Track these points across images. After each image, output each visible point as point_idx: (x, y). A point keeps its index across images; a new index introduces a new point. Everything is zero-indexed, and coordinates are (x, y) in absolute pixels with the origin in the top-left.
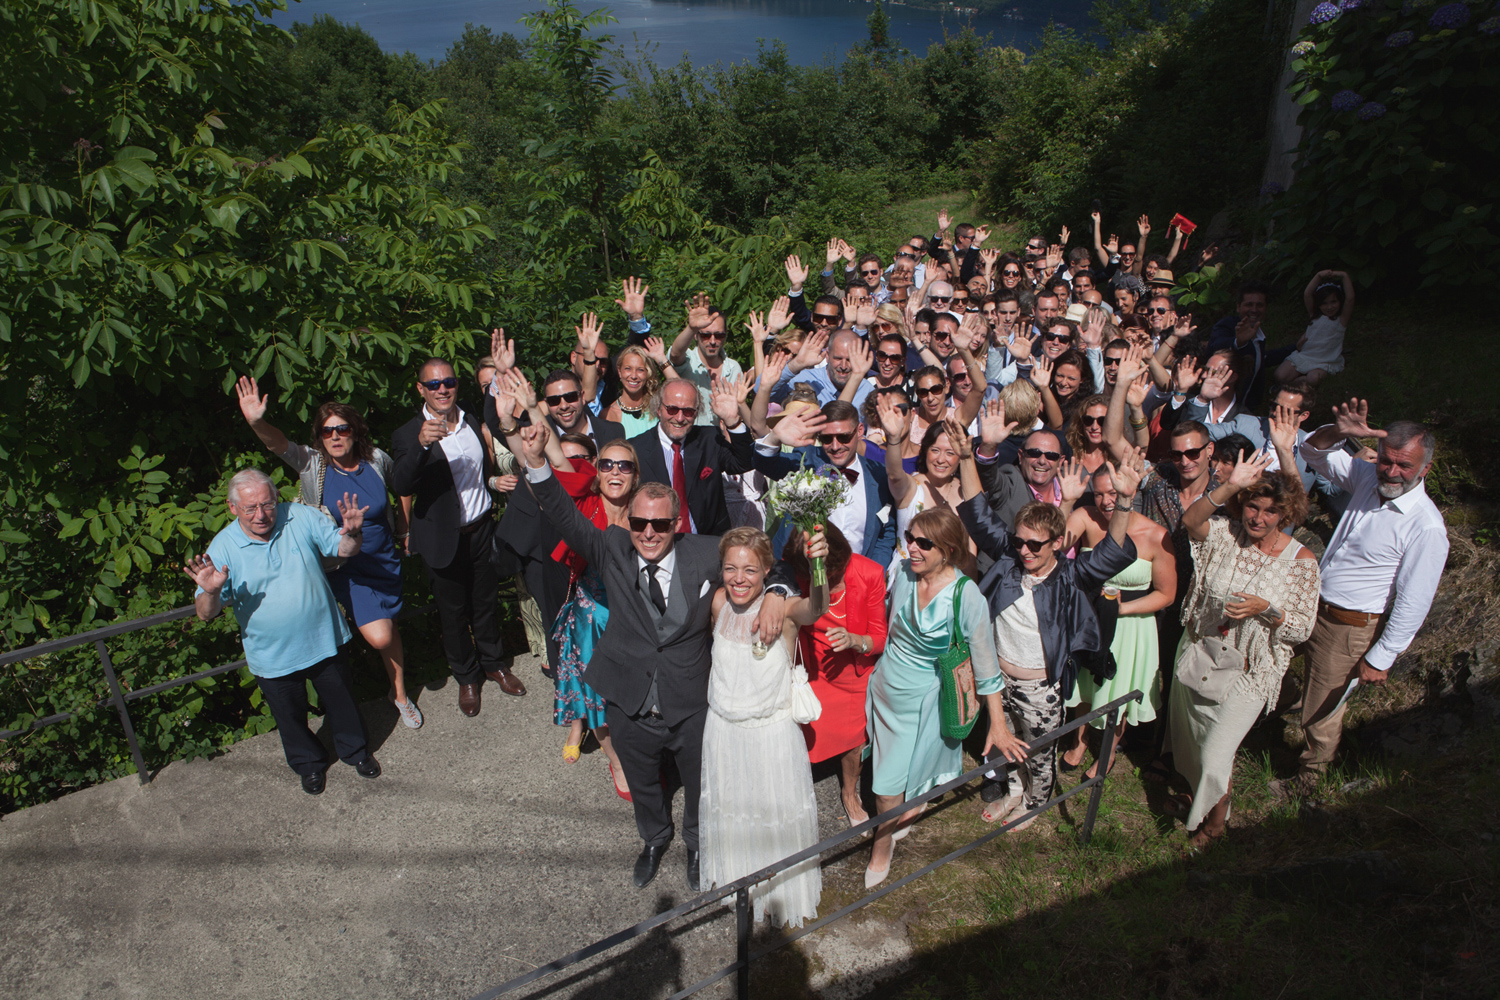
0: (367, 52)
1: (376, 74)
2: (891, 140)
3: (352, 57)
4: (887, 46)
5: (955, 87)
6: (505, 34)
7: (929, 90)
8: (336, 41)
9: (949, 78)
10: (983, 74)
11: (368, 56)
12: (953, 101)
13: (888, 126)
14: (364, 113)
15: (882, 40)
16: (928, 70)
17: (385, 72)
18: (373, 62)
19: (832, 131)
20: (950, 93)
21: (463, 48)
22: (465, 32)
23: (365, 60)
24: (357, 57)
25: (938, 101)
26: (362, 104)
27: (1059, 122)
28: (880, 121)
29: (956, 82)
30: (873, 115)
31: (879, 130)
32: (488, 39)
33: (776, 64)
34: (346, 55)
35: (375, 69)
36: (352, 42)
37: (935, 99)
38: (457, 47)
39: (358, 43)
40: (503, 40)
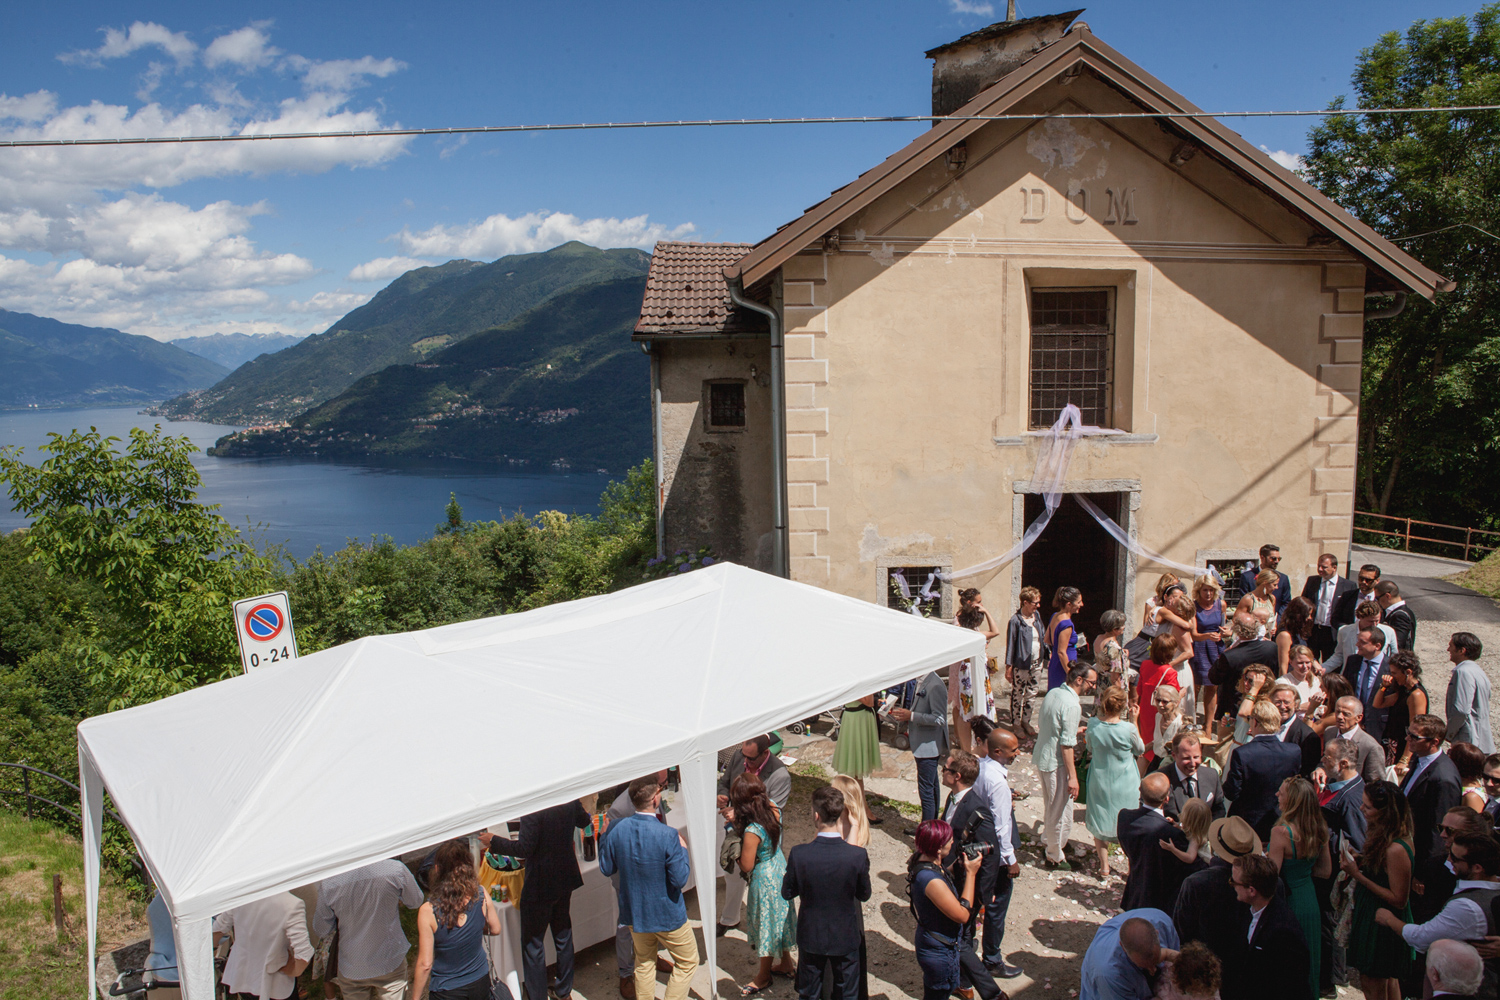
4: (462, 527)
5: (513, 555)
7: (495, 557)
9: (509, 548)
12: (514, 564)
13: (469, 587)
15: (458, 523)
16: (494, 544)
19: (429, 595)
20: (511, 559)
25: (503, 564)
27: (581, 582)
28: (462, 584)
29: (515, 551)
30: (457, 580)
33: (386, 552)
37: (500, 563)
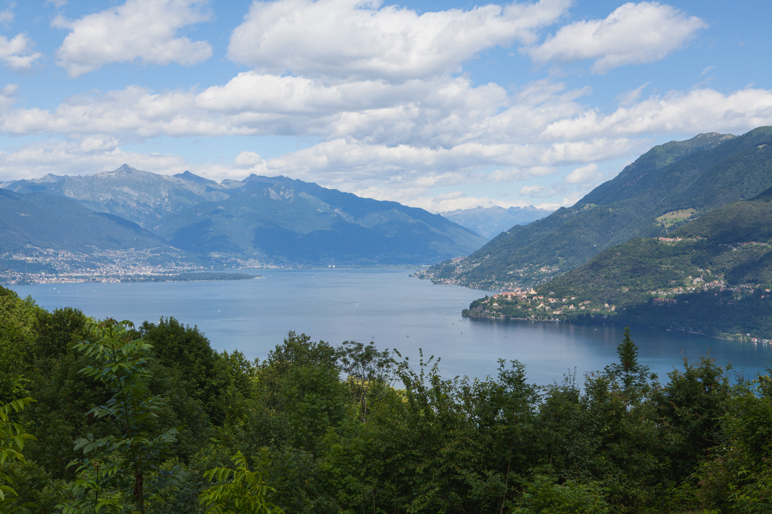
0: (199, 349)
1: (204, 367)
2: (626, 457)
3: (186, 352)
6: (322, 342)
8: (175, 339)
10: (723, 399)
11: (200, 352)
12: (694, 423)
13: (624, 444)
14: (168, 399)
15: (630, 365)
17: (212, 367)
18: (203, 358)
19: (564, 444)
20: (689, 416)
21: (283, 351)
22: (287, 338)
23: (197, 355)
24: (190, 352)
26: (168, 392)
30: (608, 432)
31: (615, 447)
32: (307, 345)
34: (181, 351)
35: (203, 364)
36: (188, 341)
38: (278, 349)
39: (193, 342)
40: (319, 346)
